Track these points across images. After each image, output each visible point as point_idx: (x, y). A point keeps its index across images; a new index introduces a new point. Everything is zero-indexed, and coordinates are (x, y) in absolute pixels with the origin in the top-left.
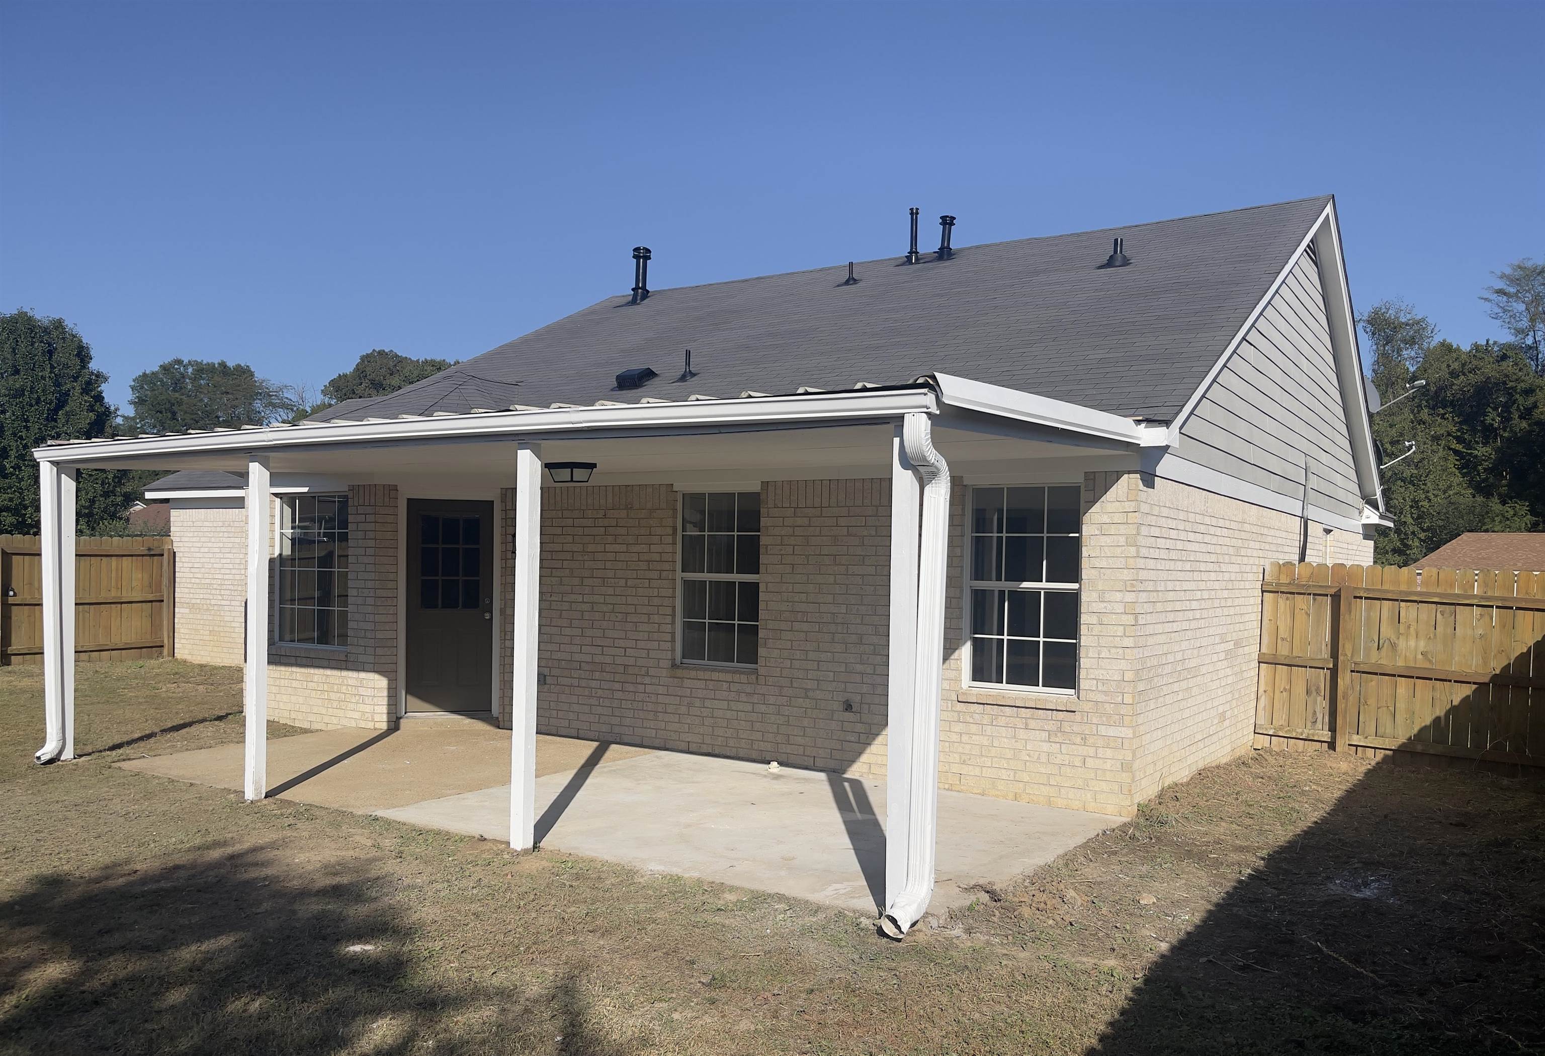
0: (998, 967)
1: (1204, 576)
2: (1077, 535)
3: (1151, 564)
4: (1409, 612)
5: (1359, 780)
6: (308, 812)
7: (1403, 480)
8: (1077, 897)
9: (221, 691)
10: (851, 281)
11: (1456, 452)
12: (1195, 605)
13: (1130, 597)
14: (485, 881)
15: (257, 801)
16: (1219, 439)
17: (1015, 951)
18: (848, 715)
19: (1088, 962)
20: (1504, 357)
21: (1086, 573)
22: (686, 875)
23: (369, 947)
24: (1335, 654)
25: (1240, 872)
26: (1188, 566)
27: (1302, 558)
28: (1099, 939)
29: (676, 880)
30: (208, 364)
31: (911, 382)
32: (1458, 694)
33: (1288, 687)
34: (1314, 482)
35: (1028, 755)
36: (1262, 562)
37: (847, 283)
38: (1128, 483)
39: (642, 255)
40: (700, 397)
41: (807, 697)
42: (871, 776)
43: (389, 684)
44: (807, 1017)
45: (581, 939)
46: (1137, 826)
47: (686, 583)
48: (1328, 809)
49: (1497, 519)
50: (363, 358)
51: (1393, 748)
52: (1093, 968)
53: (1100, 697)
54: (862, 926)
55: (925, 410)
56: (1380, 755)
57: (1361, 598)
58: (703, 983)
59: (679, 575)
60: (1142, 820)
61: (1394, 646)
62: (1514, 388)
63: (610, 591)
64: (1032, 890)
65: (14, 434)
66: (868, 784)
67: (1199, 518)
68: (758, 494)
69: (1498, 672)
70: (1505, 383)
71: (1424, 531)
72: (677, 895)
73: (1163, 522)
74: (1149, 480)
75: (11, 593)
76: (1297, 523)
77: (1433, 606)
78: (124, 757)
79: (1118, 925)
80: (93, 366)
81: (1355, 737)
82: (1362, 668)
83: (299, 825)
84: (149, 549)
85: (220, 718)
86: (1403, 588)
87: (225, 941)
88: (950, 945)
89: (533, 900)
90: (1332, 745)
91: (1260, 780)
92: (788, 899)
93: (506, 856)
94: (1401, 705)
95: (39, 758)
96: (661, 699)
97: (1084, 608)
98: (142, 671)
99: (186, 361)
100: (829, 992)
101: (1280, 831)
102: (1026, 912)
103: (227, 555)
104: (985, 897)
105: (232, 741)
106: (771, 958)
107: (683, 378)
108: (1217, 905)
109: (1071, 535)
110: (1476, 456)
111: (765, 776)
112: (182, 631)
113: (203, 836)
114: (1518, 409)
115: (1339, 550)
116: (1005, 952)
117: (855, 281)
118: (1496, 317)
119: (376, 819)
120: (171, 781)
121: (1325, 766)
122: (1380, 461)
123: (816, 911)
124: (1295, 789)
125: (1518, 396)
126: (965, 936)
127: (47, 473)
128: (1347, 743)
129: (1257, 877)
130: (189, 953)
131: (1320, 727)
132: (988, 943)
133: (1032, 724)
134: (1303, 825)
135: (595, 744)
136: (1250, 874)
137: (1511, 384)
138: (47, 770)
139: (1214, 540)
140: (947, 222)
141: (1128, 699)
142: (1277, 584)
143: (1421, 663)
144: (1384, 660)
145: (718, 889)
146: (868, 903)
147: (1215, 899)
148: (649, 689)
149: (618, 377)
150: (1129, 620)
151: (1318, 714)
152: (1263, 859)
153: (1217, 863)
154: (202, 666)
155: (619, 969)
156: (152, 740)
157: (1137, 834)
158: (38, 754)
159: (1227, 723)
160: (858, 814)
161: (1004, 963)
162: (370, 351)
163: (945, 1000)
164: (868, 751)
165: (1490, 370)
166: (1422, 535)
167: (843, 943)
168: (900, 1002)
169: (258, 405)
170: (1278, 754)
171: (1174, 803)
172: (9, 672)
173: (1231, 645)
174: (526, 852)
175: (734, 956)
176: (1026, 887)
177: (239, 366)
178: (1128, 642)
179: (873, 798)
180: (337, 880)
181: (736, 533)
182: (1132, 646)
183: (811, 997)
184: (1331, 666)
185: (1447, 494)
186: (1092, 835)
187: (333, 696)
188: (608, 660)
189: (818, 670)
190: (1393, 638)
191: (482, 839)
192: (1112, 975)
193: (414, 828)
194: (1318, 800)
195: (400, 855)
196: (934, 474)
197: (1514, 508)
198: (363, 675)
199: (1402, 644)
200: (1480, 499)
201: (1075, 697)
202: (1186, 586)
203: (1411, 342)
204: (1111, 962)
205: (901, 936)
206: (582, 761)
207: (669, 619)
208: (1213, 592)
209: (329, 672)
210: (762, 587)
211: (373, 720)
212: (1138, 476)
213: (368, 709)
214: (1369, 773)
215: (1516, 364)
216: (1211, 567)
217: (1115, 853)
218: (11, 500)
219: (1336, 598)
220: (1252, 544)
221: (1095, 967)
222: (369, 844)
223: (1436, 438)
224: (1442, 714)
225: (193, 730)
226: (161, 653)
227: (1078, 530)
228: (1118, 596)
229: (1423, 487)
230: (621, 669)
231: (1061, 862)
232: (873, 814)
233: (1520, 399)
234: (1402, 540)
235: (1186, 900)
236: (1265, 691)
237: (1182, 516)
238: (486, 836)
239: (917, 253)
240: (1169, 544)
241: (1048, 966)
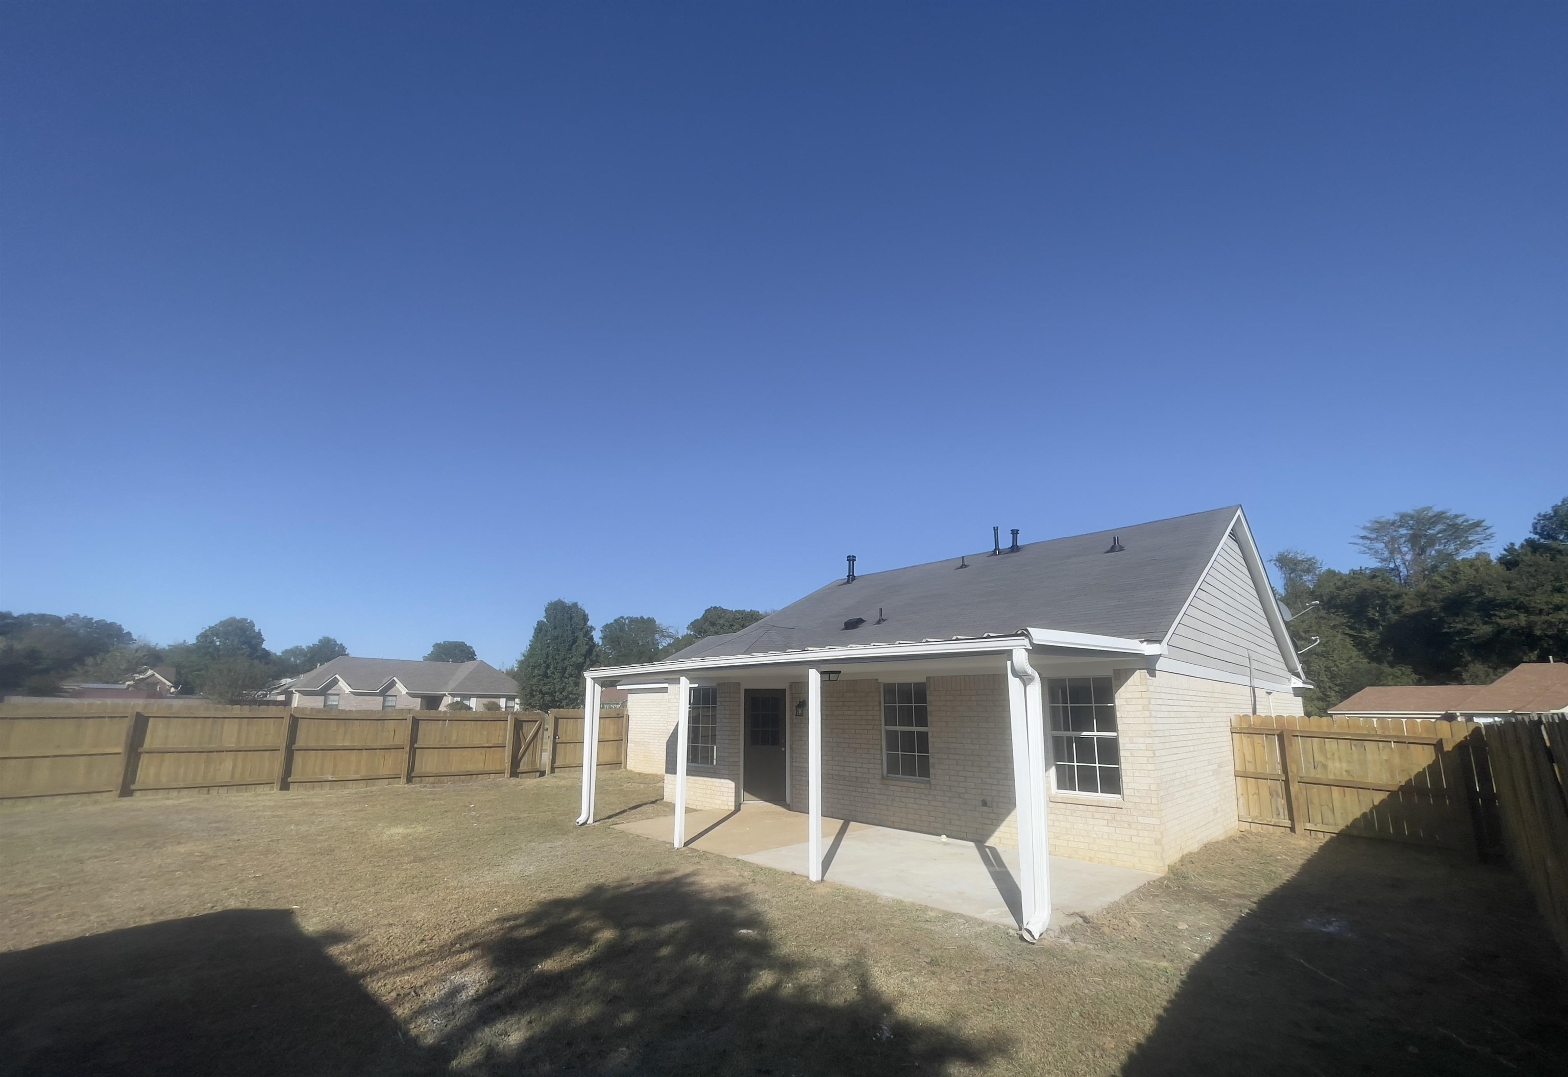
0: (1095, 963)
1: (1193, 726)
2: (1112, 705)
3: (1160, 721)
4: (1331, 745)
5: (1315, 853)
6: (704, 855)
7: (1317, 654)
8: (1137, 922)
9: (650, 787)
10: (964, 566)
11: (1350, 636)
12: (1189, 743)
13: (1149, 740)
14: (800, 897)
15: (681, 848)
16: (1192, 646)
17: (1103, 953)
18: (985, 809)
19: (1150, 963)
20: (1374, 577)
21: (1120, 727)
22: (906, 900)
23: (750, 931)
24: (1285, 770)
25: (1241, 911)
26: (1182, 720)
27: (1254, 712)
28: (1154, 949)
29: (900, 902)
30: (635, 618)
31: (1014, 633)
32: (1378, 798)
33: (1257, 792)
34: (1255, 665)
35: (1096, 834)
36: (1229, 715)
37: (961, 567)
38: (1139, 676)
39: (851, 559)
40: (901, 642)
41: (960, 797)
42: (1001, 845)
43: (736, 786)
44: (988, 985)
45: (856, 933)
46: (1169, 879)
47: (888, 732)
48: (1295, 872)
49: (1390, 677)
50: (706, 611)
51: (1336, 832)
52: (1154, 967)
53: (1137, 800)
54: (1010, 934)
55: (1024, 647)
56: (1328, 837)
57: (1297, 736)
58: (927, 963)
59: (883, 727)
60: (1172, 876)
61: (1325, 767)
62: (1385, 595)
63: (847, 736)
64: (1109, 917)
65: (553, 657)
66: (1000, 849)
67: (1185, 692)
68: (924, 683)
69: (1403, 784)
70: (1377, 592)
71: (1337, 685)
72: (902, 911)
73: (1163, 696)
74: (1152, 672)
75: (557, 737)
76: (1248, 690)
77: (1349, 741)
78: (615, 823)
79: (1166, 941)
80: (589, 623)
81: (1308, 824)
82: (1306, 780)
83: (702, 862)
84: (618, 714)
85: (653, 802)
86: (1325, 730)
87: (681, 924)
88: (1063, 948)
89: (827, 910)
90: (1293, 829)
91: (1247, 851)
92: (964, 916)
93: (808, 884)
94: (1337, 804)
95: (578, 823)
96: (877, 796)
97: (1121, 747)
98: (613, 775)
99: (625, 617)
100: (998, 972)
101: (1263, 884)
102: (1106, 930)
103: (653, 717)
104: (1080, 920)
105: (661, 816)
106: (961, 950)
107: (879, 622)
108: (1228, 931)
109: (1109, 705)
110: (1366, 638)
111: (939, 843)
112: (631, 755)
113: (659, 866)
114: (1391, 606)
115: (1279, 704)
116: (1097, 954)
117: (966, 566)
118: (1364, 553)
119: (738, 861)
120: (638, 836)
121: (1290, 843)
122: (1297, 648)
123: (982, 924)
124: (1271, 858)
125: (1389, 600)
126: (1072, 943)
127: (589, 683)
128: (1303, 828)
129: (1252, 915)
130: (667, 929)
131: (1283, 817)
132: (1086, 948)
133: (1096, 815)
134: (1278, 883)
135: (842, 821)
136: (1247, 913)
137: (1383, 593)
138: (582, 829)
139: (1197, 704)
140: (1015, 533)
141: (1154, 801)
142: (1241, 728)
143: (1346, 777)
144: (1319, 775)
145: (924, 909)
146: (1011, 921)
147: (1226, 928)
148: (870, 790)
149: (845, 623)
150: (1150, 754)
151: (1280, 809)
152: (1255, 903)
153: (1224, 905)
154: (639, 774)
155: (880, 952)
156: (625, 814)
157: (1170, 884)
158: (577, 821)
159: (1219, 815)
160: (997, 868)
161: (1098, 960)
162: (709, 607)
163: (1066, 981)
164: (998, 830)
165: (1365, 585)
166: (1337, 689)
167: (1001, 944)
168: (1040, 980)
169: (657, 636)
170: (1256, 834)
171: (1191, 865)
172: (554, 777)
173: (1215, 767)
174: (818, 882)
175: (941, 948)
176: (1104, 915)
177: (649, 618)
178: (1150, 767)
179: (1005, 858)
180: (727, 894)
181: (913, 705)
182: (1153, 769)
183: (988, 974)
184: (1284, 779)
185: (1349, 663)
186: (1141, 884)
187: (708, 792)
188: (847, 774)
189: (965, 782)
190: (1323, 760)
191: (793, 874)
192: (1166, 972)
193: (758, 866)
194: (1287, 865)
195: (754, 881)
196: (1031, 679)
197: (1401, 670)
198: (723, 781)
199: (1330, 764)
200: (1374, 665)
201: (1121, 799)
202: (1182, 732)
203: (1308, 571)
204: (1164, 964)
205: (1034, 942)
206: (837, 831)
207: (879, 752)
208: (1200, 735)
209: (706, 779)
210: (930, 735)
211: (728, 805)
212: (1146, 671)
213: (725, 799)
214: (1321, 848)
215: (1385, 580)
216: (1196, 720)
217: (1157, 896)
218: (550, 689)
219: (1281, 737)
220: (1220, 705)
221: (1155, 966)
222: (738, 874)
223: (1334, 627)
224: (1368, 811)
225: (643, 808)
226: (621, 766)
227: (1113, 702)
228: (1141, 740)
229: (1331, 658)
230: (854, 779)
231: (1124, 900)
232: (1006, 868)
233: (1391, 602)
234: (1322, 692)
235: (1207, 927)
236: (1242, 794)
237: (1174, 691)
238: (795, 873)
239: (999, 549)
240: (1169, 708)
241: (1126, 964)
